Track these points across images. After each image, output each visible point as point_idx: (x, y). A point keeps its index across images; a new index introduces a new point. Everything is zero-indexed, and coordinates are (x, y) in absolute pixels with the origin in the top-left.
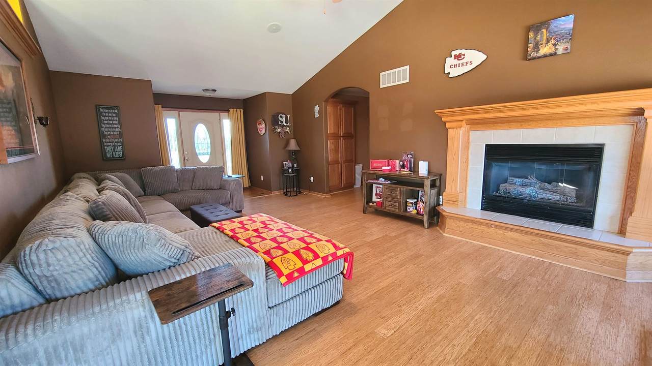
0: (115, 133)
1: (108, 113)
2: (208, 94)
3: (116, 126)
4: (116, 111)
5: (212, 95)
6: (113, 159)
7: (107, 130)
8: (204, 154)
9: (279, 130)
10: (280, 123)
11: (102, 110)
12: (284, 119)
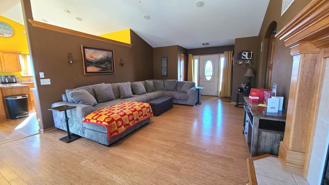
0: (165, 67)
1: (164, 59)
2: (204, 46)
3: (165, 64)
4: (166, 59)
5: (207, 46)
6: (164, 76)
7: (163, 65)
8: (209, 76)
9: (240, 63)
10: (242, 58)
11: (162, 59)
12: (247, 55)
